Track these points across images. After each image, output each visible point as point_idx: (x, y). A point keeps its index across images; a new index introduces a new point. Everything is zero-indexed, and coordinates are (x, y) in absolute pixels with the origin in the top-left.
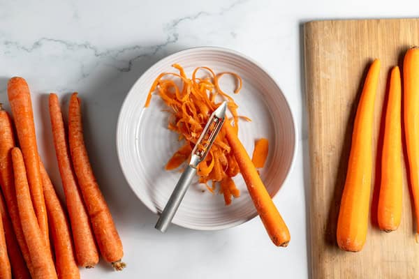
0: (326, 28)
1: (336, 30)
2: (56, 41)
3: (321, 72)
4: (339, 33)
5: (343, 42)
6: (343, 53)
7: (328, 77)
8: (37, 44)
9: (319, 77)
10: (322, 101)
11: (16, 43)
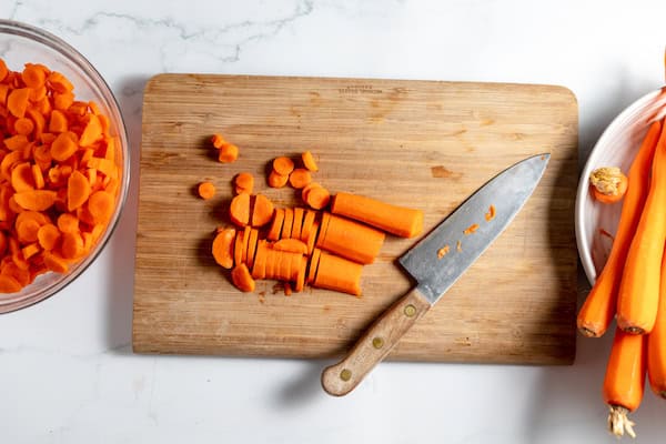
0: (144, 321)
1: (150, 306)
2: (120, 16)
3: (217, 334)
4: (155, 301)
5: (171, 295)
6: (187, 295)
7: (226, 323)
8: (90, 22)
9: (225, 338)
10: (264, 335)
11: (58, 21)
